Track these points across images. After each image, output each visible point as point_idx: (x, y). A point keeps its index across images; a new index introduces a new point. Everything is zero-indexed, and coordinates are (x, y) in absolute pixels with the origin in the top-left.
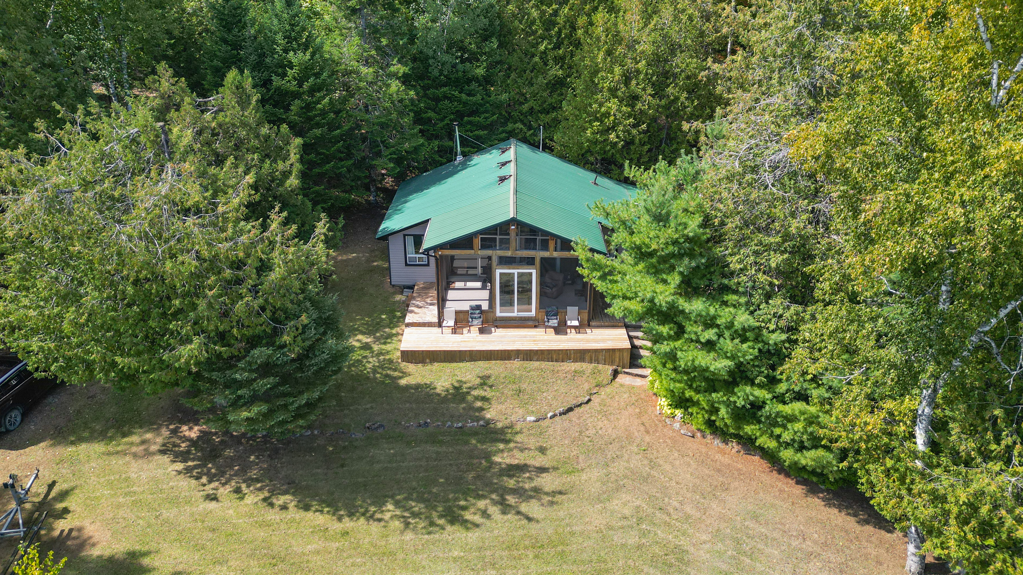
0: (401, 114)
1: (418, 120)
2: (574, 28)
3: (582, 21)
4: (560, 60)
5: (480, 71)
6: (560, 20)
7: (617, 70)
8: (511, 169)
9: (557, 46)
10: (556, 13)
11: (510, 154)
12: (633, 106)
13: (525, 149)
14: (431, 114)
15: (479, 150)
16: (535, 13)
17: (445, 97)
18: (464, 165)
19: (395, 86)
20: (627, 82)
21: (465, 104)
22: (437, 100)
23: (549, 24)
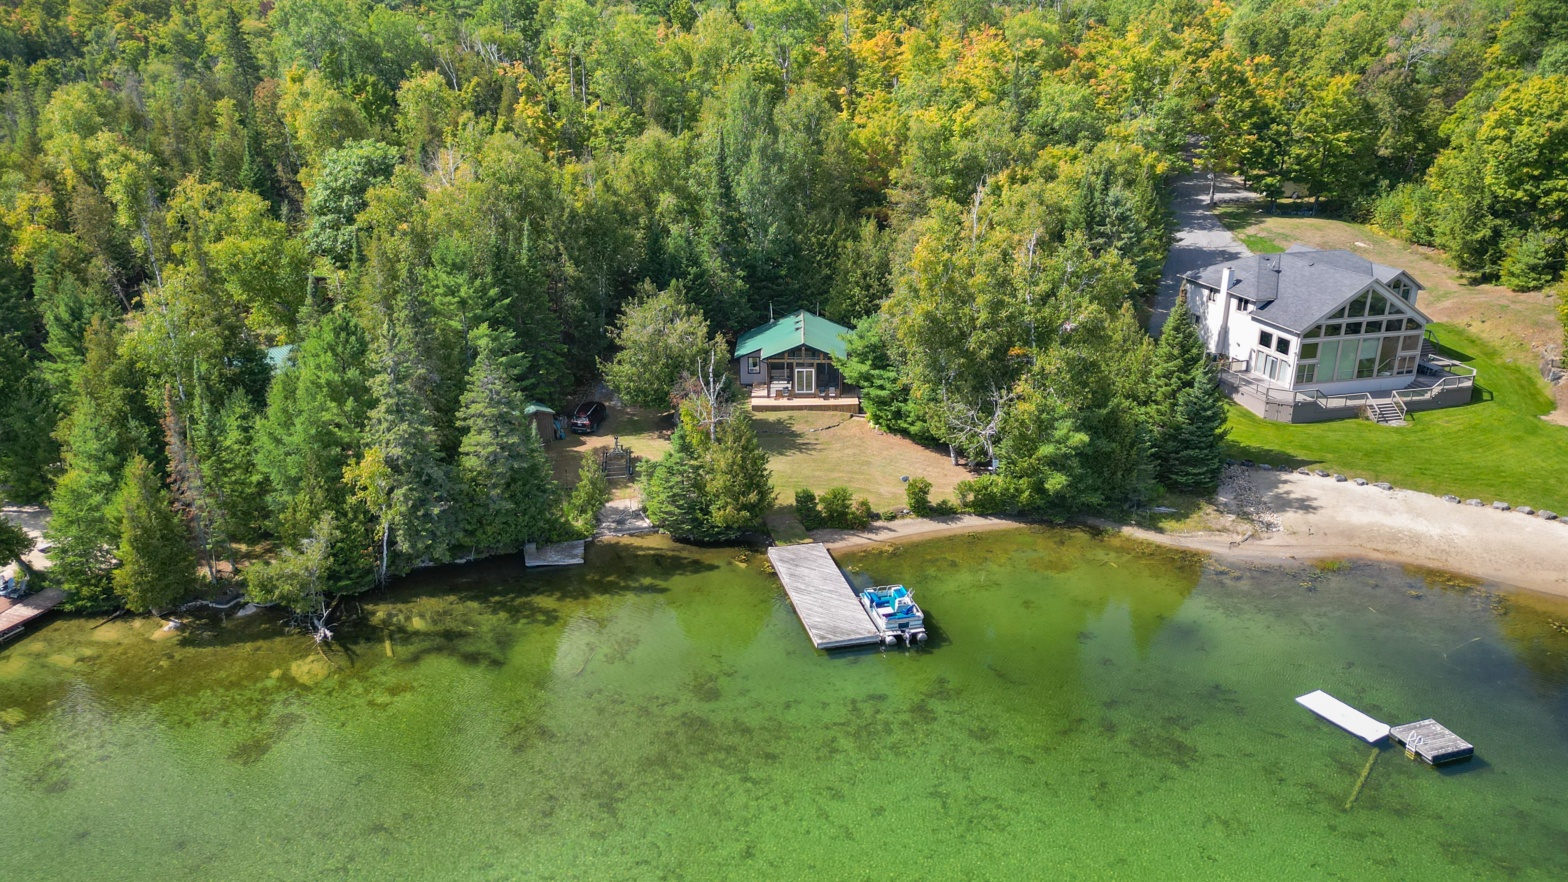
0: (741, 297)
1: (749, 301)
2: (836, 247)
3: (840, 243)
4: (828, 265)
5: (783, 273)
6: (828, 243)
7: (859, 271)
8: (801, 324)
9: (827, 257)
10: (825, 239)
11: (801, 317)
12: (868, 291)
13: (808, 315)
14: (756, 297)
15: (783, 316)
16: (814, 240)
17: (764, 287)
18: (775, 324)
19: (739, 283)
20: (865, 279)
21: (775, 290)
22: (759, 289)
23: (822, 245)
